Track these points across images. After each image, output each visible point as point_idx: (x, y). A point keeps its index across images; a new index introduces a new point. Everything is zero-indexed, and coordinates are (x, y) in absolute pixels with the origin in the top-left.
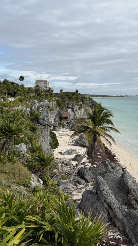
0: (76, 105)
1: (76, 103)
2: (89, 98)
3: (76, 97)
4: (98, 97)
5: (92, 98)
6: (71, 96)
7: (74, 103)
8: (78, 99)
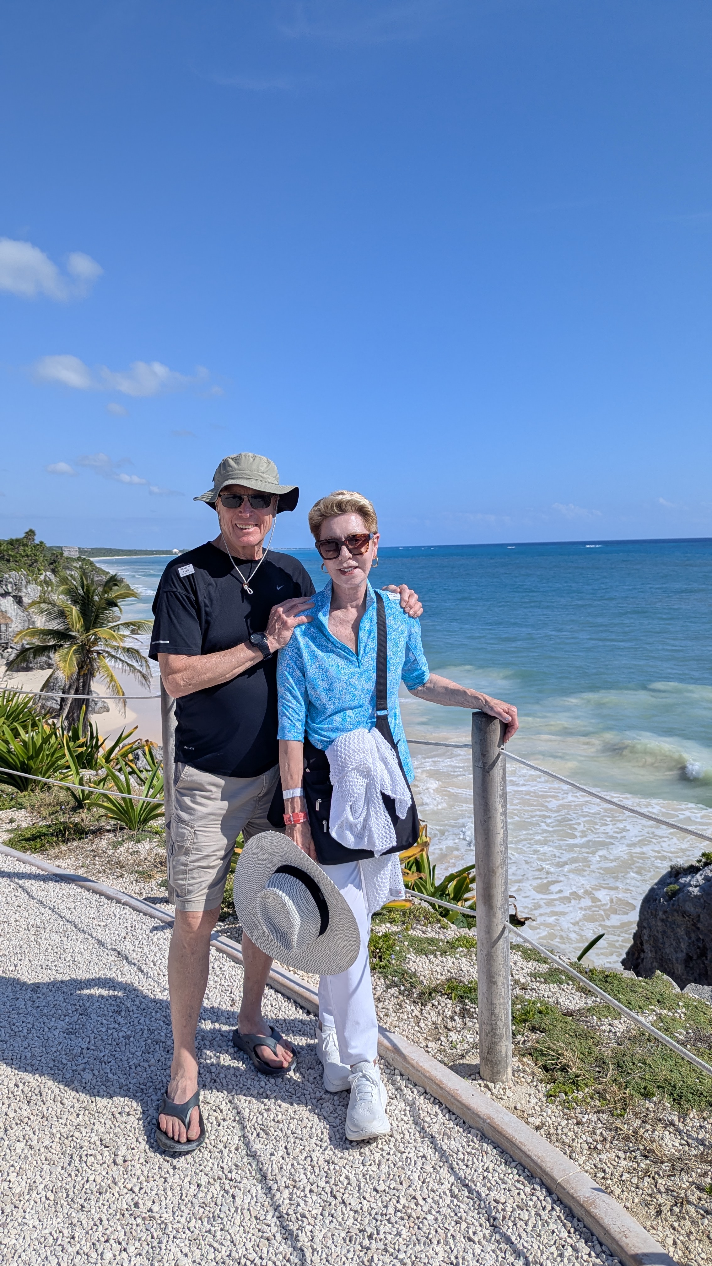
0: (28, 582)
1: (28, 575)
2: (79, 559)
3: (27, 556)
4: (114, 556)
5: (92, 559)
6: (10, 553)
7: (24, 575)
8: (36, 561)
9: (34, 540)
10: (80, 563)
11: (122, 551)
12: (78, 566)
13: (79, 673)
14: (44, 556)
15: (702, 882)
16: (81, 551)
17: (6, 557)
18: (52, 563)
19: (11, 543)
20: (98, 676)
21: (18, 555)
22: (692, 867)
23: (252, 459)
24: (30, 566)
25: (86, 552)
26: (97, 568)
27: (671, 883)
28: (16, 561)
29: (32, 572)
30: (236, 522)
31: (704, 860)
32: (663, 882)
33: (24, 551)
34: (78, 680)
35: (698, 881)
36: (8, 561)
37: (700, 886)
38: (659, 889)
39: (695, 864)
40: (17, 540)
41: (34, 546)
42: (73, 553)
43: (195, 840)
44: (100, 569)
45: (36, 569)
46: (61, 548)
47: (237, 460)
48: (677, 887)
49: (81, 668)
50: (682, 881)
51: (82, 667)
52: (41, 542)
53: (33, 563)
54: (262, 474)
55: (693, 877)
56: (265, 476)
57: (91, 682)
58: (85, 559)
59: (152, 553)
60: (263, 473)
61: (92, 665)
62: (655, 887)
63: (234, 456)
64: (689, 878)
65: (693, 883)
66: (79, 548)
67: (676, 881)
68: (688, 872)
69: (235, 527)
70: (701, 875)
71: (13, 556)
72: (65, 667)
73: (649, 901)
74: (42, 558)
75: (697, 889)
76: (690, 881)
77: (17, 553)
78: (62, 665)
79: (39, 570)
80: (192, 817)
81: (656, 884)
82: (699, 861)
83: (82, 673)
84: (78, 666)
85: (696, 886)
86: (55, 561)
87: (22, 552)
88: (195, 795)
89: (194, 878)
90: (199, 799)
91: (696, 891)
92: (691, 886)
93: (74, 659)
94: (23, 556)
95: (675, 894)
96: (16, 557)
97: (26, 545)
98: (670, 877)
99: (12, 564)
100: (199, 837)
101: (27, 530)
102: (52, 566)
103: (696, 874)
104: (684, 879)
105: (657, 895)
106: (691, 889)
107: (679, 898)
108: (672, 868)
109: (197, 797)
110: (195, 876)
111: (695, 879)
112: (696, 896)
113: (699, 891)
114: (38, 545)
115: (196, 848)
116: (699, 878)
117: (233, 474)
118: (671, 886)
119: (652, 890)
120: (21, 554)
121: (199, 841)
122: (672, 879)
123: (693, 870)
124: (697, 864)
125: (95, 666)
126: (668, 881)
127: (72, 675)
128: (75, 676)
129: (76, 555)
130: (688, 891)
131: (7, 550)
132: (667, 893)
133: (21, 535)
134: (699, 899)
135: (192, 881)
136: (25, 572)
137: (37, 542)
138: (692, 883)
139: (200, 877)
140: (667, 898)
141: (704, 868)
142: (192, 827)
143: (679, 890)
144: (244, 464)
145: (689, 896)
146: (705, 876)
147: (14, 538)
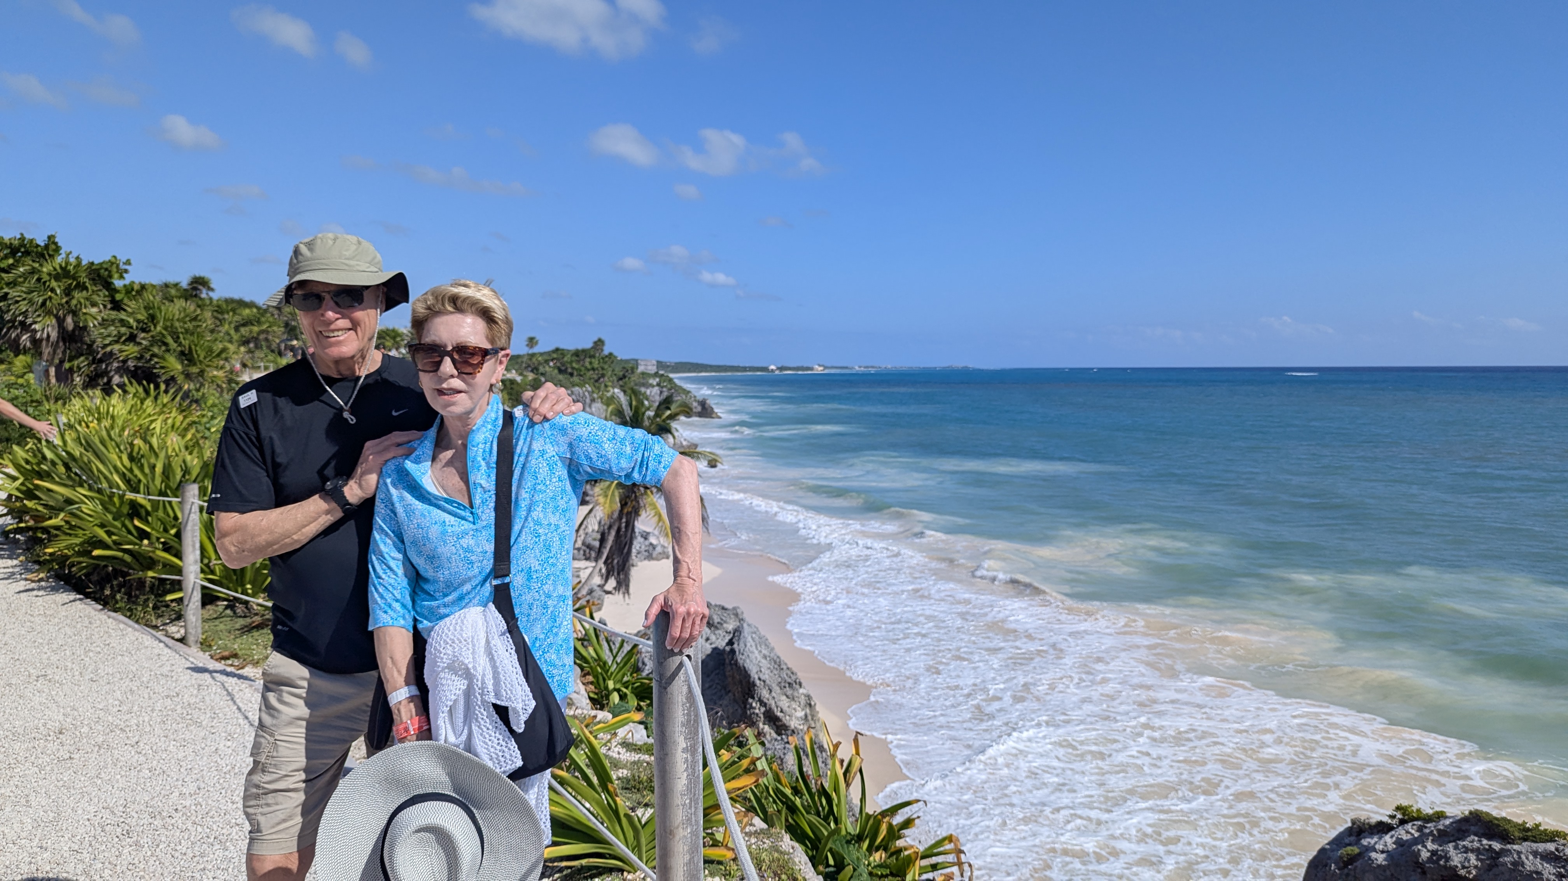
2: (656, 375)
3: (593, 369)
4: (701, 372)
5: (671, 375)
6: (574, 365)
7: (589, 392)
8: (603, 376)
9: (602, 350)
10: (658, 380)
11: (711, 366)
12: (655, 383)
13: (621, 511)
14: (613, 371)
15: (1391, 846)
16: (660, 364)
17: (570, 370)
18: (621, 379)
19: (577, 354)
20: (643, 514)
21: (583, 369)
22: (1380, 824)
23: (331, 242)
24: (597, 381)
25: (668, 366)
26: (676, 385)
27: (1350, 845)
28: (581, 376)
29: (599, 388)
30: (320, 329)
31: (1399, 816)
32: (1338, 842)
33: (591, 363)
34: (620, 518)
35: (1386, 846)
36: (571, 375)
37: (1388, 851)
38: (1332, 850)
39: (1386, 819)
40: (584, 351)
41: (603, 358)
42: (650, 368)
43: (275, 754)
44: (680, 387)
45: (603, 385)
46: (637, 360)
47: (310, 245)
48: (1356, 850)
49: (623, 505)
50: (1365, 842)
51: (626, 504)
52: (611, 354)
53: (599, 378)
54: (347, 262)
55: (1380, 838)
56: (352, 263)
57: (636, 523)
58: (662, 375)
59: (744, 369)
60: (348, 259)
61: (638, 502)
62: (1328, 847)
63: (307, 240)
64: (1375, 839)
65: (1380, 847)
66: (658, 362)
67: (1357, 842)
68: (1375, 831)
69: (320, 336)
70: (1392, 837)
71: (577, 370)
72: (605, 503)
73: (1316, 867)
74: (610, 373)
75: (1384, 855)
76: (1376, 843)
77: (583, 366)
78: (601, 500)
79: (606, 386)
80: (274, 722)
81: (1328, 844)
82: (1392, 817)
83: (625, 511)
84: (621, 502)
85: (1383, 852)
86: (624, 377)
87: (587, 365)
88: (282, 691)
89: (268, 805)
90: (287, 698)
91: (1380, 859)
92: (1375, 850)
93: (617, 494)
94: (588, 370)
95: (1352, 859)
96: (581, 371)
97: (593, 356)
98: (1350, 835)
99: (576, 379)
100: (280, 749)
101: (596, 339)
102: (621, 383)
103: (1386, 833)
104: (1369, 840)
105: (1329, 858)
106: (1373, 855)
107: (1356, 867)
108: (1353, 822)
109: (285, 695)
110: (270, 801)
111: (1382, 842)
112: (1379, 866)
113: (1385, 860)
114: (606, 356)
115: (275, 765)
116: (1388, 841)
117: (308, 265)
118: (1349, 848)
119: (1322, 851)
120: (586, 368)
121: (279, 754)
122: (1353, 839)
123: (1382, 828)
124: (1390, 821)
125: (642, 504)
126: (1347, 841)
127: (612, 513)
128: (616, 515)
129: (652, 369)
130: (1370, 858)
131: (571, 362)
132: (1341, 857)
133: (588, 345)
134: (1385, 871)
135: (266, 809)
136: (590, 389)
137: (606, 352)
138: (1377, 847)
139: (277, 804)
140: (1342, 865)
141: (1398, 826)
142: (272, 735)
143: (1360, 855)
144: (319, 251)
145: (1370, 865)
146: (1397, 838)
147: (580, 347)
